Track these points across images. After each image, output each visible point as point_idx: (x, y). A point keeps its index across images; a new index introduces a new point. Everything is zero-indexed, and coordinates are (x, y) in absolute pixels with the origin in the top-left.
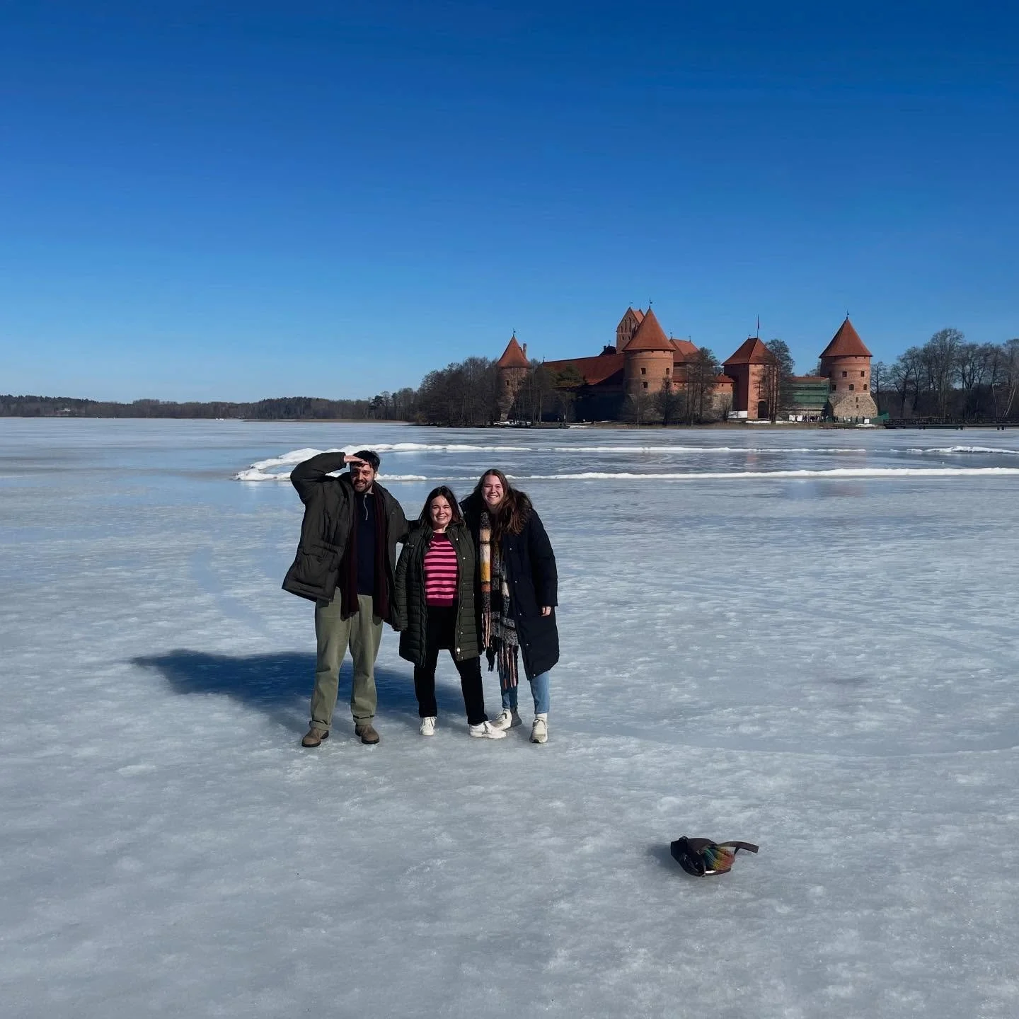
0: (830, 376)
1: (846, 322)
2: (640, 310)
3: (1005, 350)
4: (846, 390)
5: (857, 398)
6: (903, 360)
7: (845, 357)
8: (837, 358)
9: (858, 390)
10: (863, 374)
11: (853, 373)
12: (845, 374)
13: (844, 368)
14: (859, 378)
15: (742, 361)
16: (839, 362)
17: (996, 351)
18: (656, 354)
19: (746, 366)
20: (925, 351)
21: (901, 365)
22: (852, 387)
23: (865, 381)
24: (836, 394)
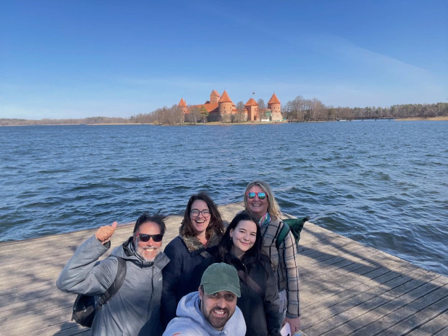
0: (271, 108)
1: (274, 95)
3: (312, 101)
4: (275, 112)
6: (287, 104)
7: (274, 103)
8: (272, 104)
9: (277, 112)
10: (279, 108)
11: (276, 108)
12: (274, 108)
13: (274, 106)
15: (250, 105)
16: (272, 105)
17: (310, 101)
18: (227, 103)
19: (250, 106)
20: (293, 102)
21: (287, 105)
23: (279, 110)
24: (272, 113)
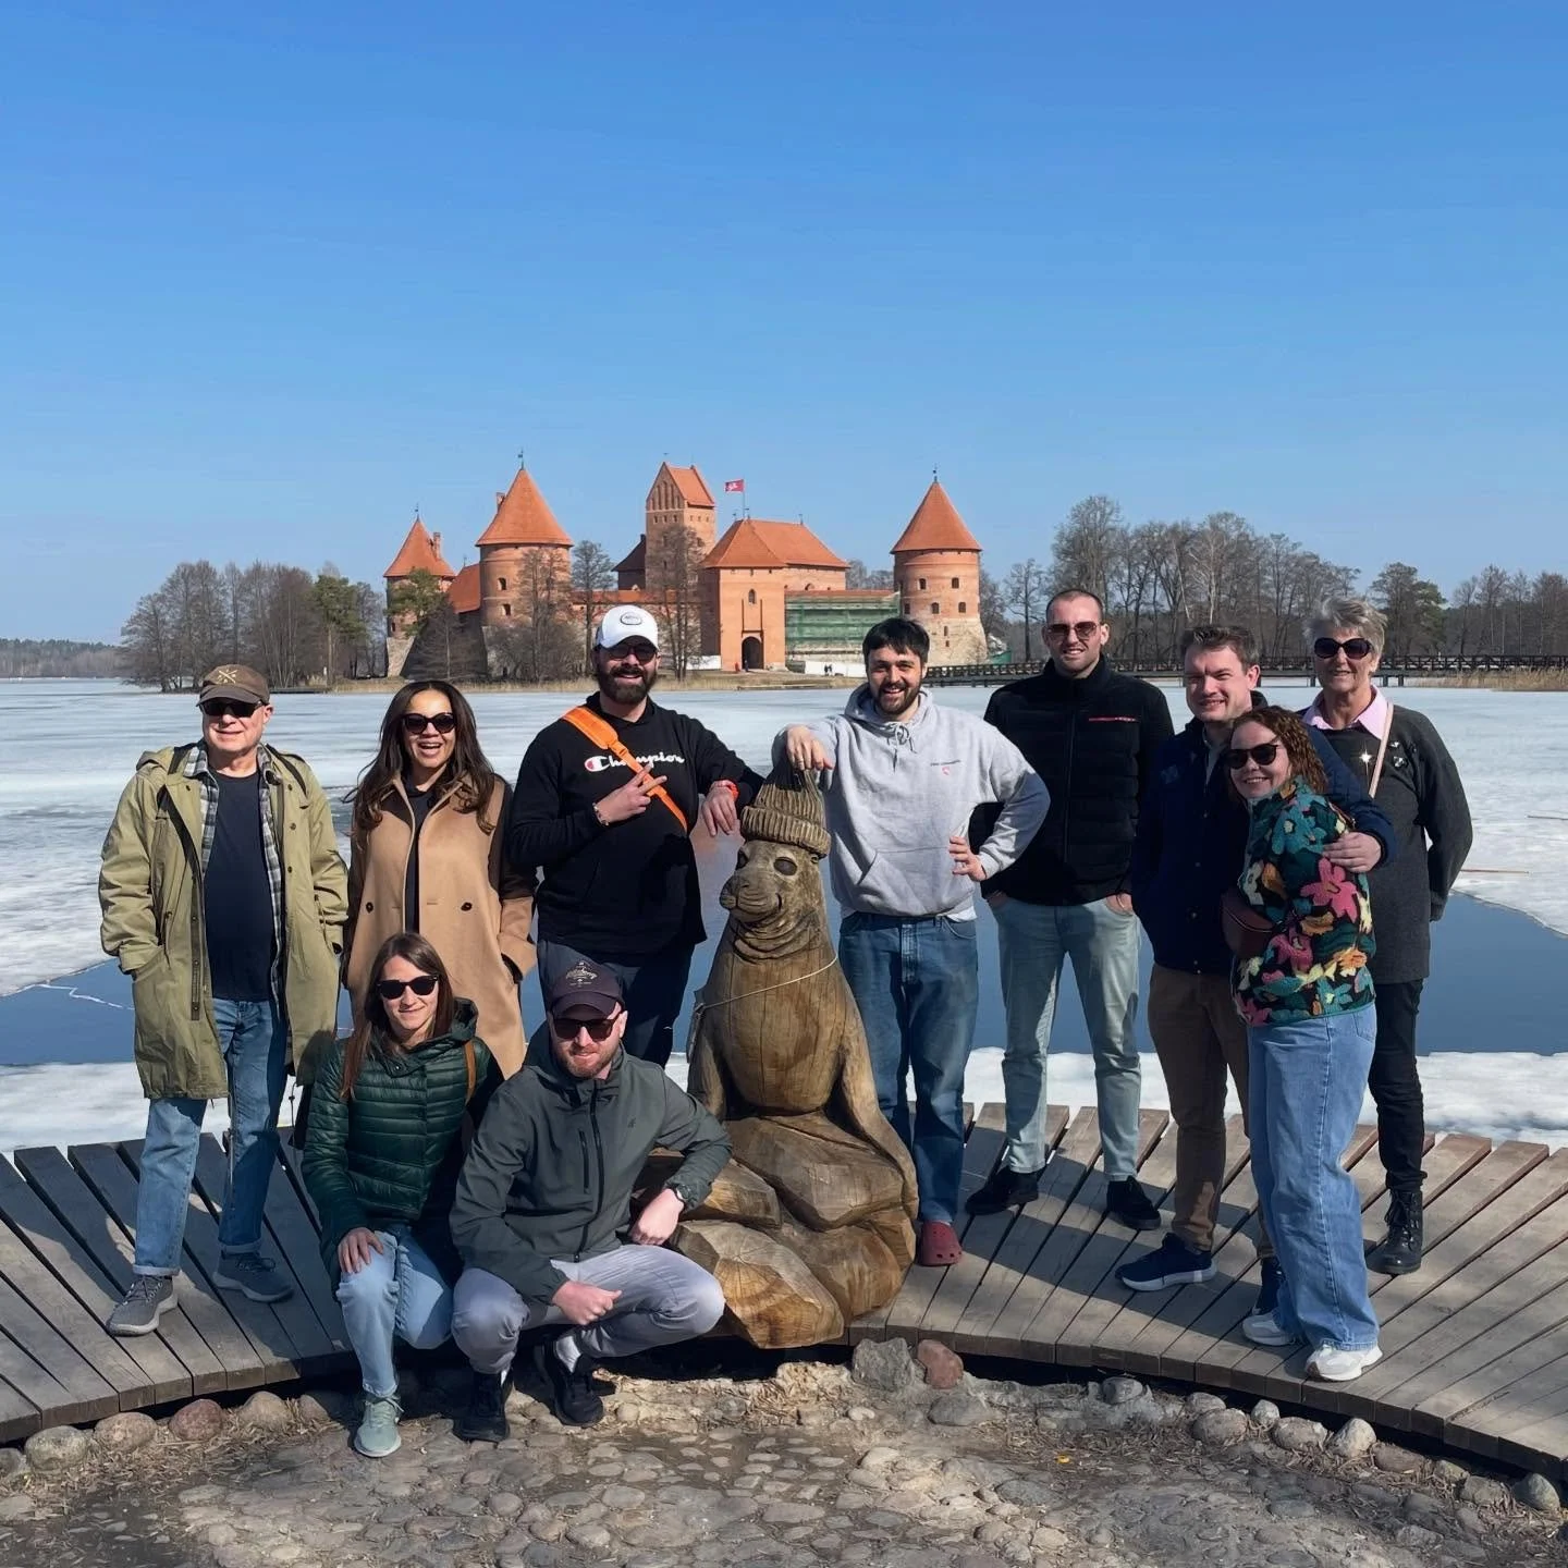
1: (934, 487)
2: (692, 468)
4: (926, 613)
5: (946, 628)
7: (923, 552)
9: (948, 614)
10: (955, 583)
11: (938, 582)
12: (923, 583)
13: (921, 573)
14: (949, 591)
16: (916, 561)
18: (523, 551)
22: (935, 608)
